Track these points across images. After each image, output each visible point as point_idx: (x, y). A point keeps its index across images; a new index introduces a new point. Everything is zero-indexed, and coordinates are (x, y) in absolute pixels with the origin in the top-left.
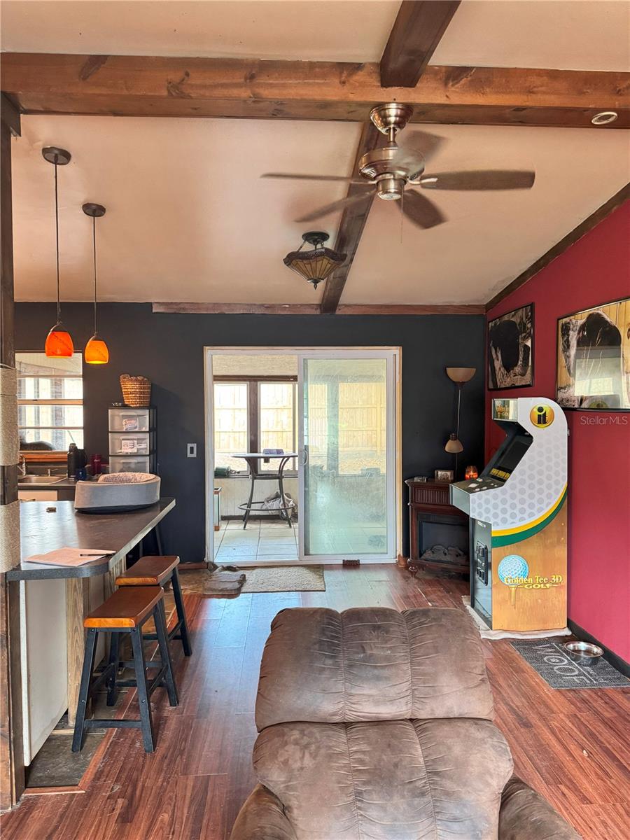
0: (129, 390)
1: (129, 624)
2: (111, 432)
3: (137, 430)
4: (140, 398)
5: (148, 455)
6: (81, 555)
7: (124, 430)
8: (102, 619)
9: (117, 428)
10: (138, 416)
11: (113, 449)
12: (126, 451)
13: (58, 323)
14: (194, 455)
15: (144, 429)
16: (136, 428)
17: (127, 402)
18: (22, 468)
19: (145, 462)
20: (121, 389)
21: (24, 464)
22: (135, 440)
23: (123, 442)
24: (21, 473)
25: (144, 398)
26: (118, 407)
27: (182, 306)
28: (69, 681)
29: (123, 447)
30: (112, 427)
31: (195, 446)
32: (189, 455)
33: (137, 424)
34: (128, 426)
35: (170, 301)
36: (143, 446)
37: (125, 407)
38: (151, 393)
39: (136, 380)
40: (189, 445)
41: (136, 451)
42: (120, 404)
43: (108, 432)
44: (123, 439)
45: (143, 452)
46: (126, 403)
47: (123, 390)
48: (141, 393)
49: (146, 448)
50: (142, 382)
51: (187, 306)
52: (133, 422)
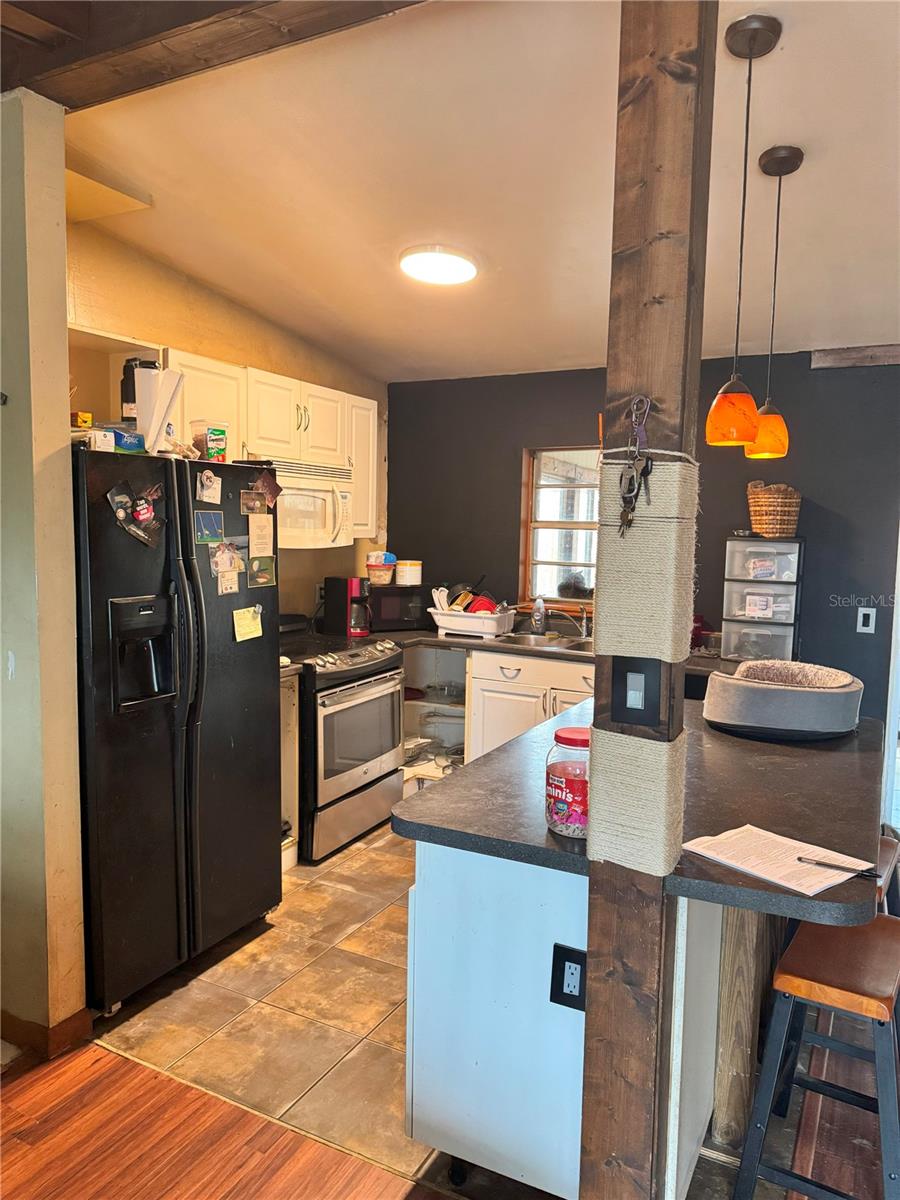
0: (764, 508)
1: (877, 1013)
2: (728, 580)
3: (774, 578)
4: (782, 522)
5: (790, 625)
6: (800, 859)
7: (751, 578)
8: (816, 985)
9: (737, 573)
10: (779, 554)
11: (729, 608)
12: (753, 614)
13: (733, 378)
14: (871, 629)
15: (785, 578)
16: (771, 574)
17: (756, 528)
18: (581, 626)
19: (785, 637)
20: (747, 506)
21: (584, 621)
22: (768, 595)
23: (748, 597)
24: (580, 634)
25: (789, 522)
26: (743, 538)
27: (869, 352)
28: (720, 1061)
29: (747, 607)
30: (730, 572)
31: (872, 612)
32: (860, 629)
33: (775, 568)
34: (758, 571)
35: (845, 347)
36: (784, 607)
37: (756, 537)
38: (800, 514)
39: (778, 491)
40: (862, 611)
41: (770, 615)
42: (747, 533)
43: (724, 579)
44: (749, 594)
45: (783, 618)
46: (754, 531)
47: (752, 509)
48: (784, 513)
49: (788, 612)
50: (786, 494)
51: (878, 352)
52: (768, 563)
